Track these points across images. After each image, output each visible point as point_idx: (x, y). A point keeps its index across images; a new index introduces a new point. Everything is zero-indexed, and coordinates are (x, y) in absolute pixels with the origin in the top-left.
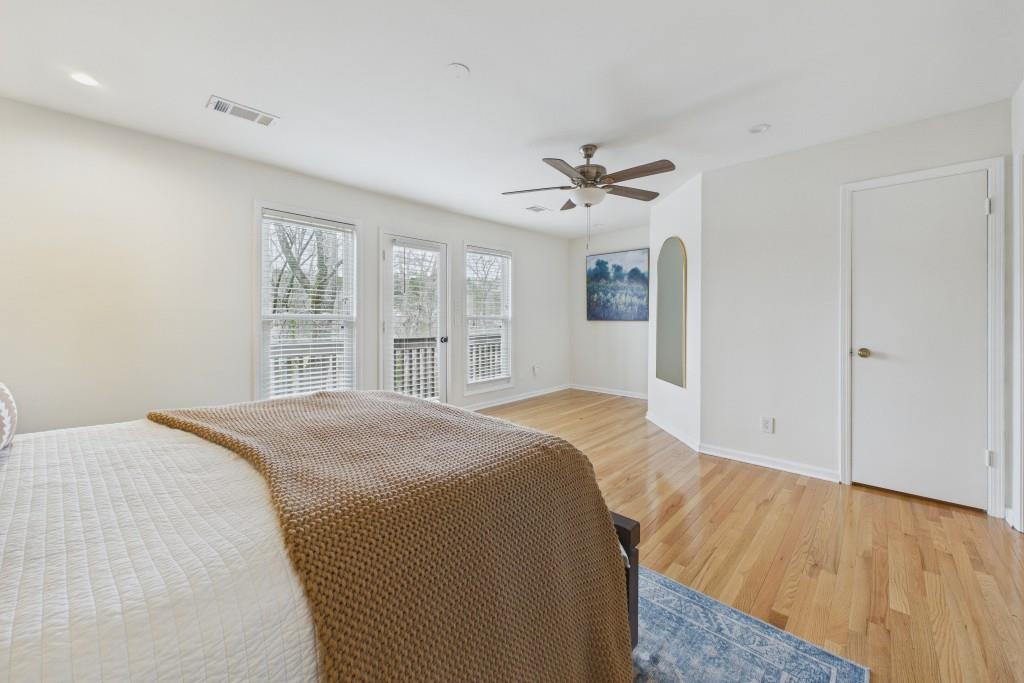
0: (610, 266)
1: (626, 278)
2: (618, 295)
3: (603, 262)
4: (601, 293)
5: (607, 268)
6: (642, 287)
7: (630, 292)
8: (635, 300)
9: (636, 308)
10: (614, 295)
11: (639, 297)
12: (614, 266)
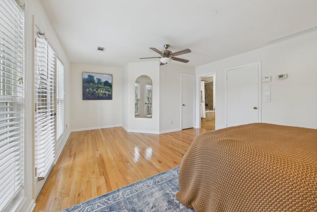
0: (95, 78)
1: (103, 84)
2: (99, 90)
3: (91, 76)
4: (91, 89)
5: (94, 79)
6: (109, 88)
7: (104, 89)
8: (107, 92)
9: (107, 95)
10: (97, 90)
11: (108, 92)
12: (97, 79)
